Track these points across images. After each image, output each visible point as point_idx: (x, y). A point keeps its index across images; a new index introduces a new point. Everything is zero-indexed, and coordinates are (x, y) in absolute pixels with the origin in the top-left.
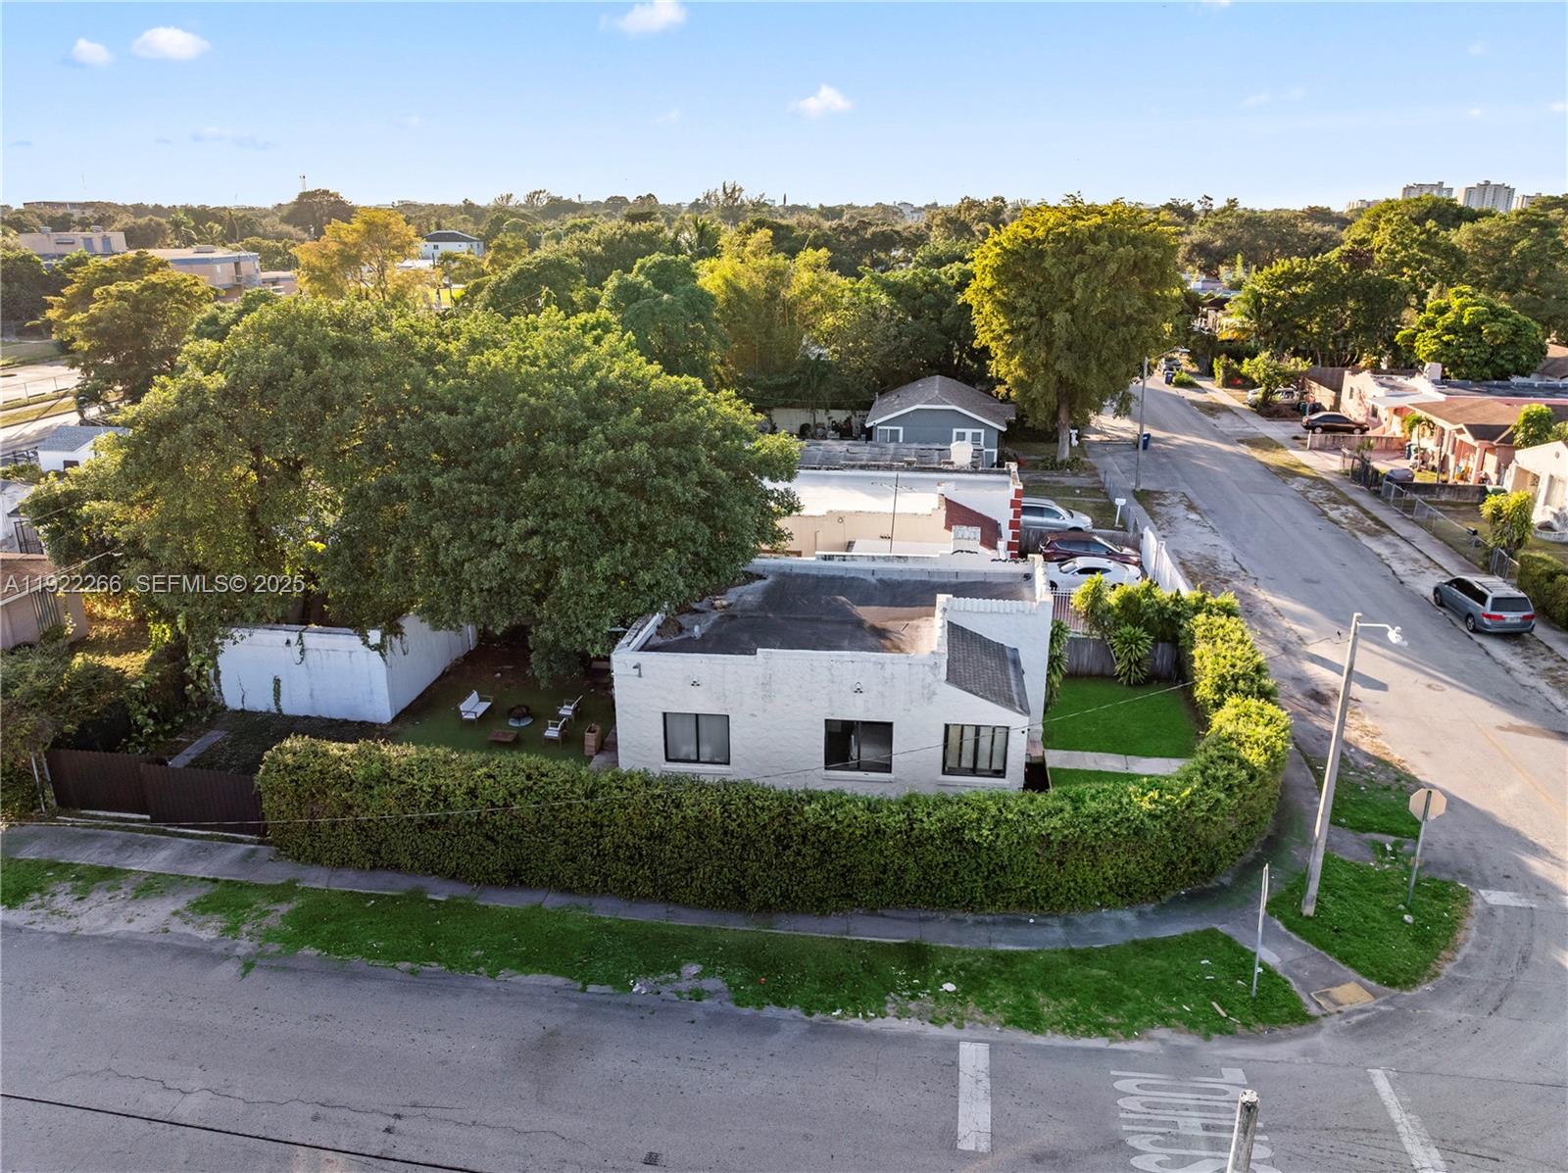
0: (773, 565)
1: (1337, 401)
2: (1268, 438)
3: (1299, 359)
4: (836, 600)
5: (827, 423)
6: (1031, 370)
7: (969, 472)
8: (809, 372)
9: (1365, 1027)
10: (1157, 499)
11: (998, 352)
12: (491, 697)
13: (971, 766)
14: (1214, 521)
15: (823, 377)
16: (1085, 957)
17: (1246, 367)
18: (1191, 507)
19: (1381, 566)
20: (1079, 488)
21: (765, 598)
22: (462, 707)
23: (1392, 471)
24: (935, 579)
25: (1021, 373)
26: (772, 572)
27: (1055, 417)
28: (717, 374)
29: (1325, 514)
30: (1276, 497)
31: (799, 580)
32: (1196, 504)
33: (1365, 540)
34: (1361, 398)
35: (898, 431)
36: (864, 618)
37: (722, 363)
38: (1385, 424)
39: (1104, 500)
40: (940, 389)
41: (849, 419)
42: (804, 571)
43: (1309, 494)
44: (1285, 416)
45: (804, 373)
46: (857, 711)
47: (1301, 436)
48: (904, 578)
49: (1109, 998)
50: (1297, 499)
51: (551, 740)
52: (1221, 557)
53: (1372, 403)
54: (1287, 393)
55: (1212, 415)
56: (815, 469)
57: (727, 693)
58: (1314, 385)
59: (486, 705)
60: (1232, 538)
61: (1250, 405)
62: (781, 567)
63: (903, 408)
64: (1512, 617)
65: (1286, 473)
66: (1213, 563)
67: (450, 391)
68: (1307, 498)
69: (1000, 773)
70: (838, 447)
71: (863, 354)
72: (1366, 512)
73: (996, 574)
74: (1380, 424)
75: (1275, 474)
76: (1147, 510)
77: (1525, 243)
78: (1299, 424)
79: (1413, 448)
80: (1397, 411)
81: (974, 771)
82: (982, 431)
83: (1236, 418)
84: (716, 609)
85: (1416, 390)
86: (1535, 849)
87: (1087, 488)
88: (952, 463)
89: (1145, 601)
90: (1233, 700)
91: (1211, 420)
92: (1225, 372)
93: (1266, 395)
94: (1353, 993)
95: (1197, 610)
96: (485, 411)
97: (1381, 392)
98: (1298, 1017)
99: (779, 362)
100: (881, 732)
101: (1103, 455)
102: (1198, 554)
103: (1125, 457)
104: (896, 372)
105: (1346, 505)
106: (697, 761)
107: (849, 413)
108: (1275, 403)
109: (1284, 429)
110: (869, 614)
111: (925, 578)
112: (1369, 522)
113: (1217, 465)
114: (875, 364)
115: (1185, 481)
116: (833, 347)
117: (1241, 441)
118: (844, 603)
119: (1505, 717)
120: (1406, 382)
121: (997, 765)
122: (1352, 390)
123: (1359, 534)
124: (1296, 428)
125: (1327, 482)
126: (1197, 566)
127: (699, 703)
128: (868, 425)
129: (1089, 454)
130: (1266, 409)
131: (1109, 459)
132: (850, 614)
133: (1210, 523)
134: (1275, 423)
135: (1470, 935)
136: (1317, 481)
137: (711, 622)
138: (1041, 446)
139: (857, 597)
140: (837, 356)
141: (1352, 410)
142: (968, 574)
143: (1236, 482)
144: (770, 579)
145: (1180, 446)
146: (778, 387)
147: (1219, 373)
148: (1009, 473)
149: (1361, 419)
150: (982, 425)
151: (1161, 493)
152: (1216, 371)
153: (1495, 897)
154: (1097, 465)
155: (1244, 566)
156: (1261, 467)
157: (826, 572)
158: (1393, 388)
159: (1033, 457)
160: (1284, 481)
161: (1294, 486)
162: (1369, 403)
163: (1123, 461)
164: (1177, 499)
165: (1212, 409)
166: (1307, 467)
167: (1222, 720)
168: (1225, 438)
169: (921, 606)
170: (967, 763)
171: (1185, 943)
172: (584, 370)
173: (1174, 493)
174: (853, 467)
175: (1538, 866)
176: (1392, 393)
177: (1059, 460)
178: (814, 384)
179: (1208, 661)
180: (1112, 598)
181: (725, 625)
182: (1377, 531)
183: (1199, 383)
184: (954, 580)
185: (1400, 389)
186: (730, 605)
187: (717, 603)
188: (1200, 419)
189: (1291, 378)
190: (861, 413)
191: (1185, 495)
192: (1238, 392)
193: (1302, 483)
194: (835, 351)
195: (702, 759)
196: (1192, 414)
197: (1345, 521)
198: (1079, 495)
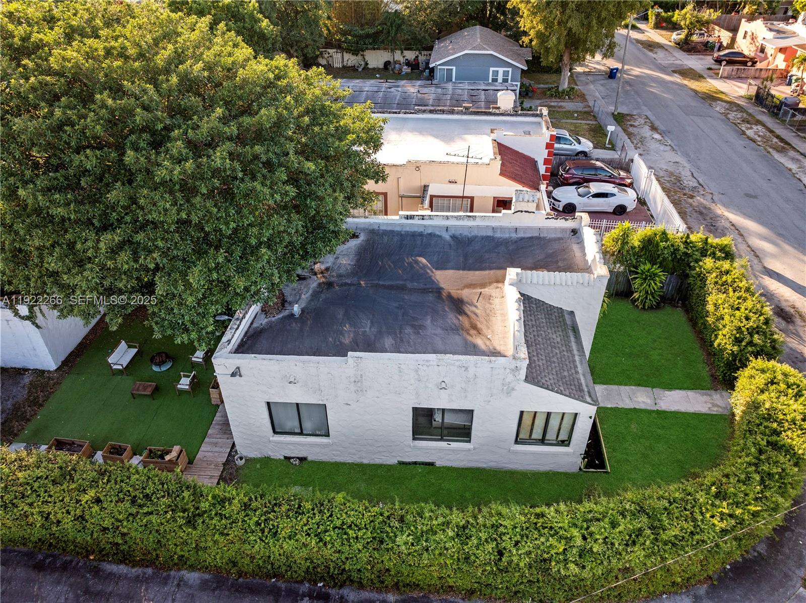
0: (365, 223)
1: (733, 40)
2: (691, 69)
3: (712, 10)
4: (417, 262)
5: (402, 60)
6: (549, 25)
7: (511, 115)
8: (389, 24)
10: (629, 121)
11: (525, 11)
12: (137, 345)
13: (541, 437)
14: (671, 140)
15: (399, 27)
17: (677, 16)
18: (654, 128)
19: (795, 181)
20: (576, 112)
21: (358, 261)
22: (110, 360)
23: (786, 98)
24: (498, 235)
25: (541, 27)
26: (364, 230)
27: (560, 58)
28: (326, 26)
29: (744, 133)
30: (709, 119)
31: (386, 239)
32: (656, 126)
34: (753, 39)
35: (452, 69)
36: (442, 285)
37: (329, 18)
38: (770, 58)
39: (594, 123)
40: (481, 38)
41: (417, 57)
42: (389, 228)
43: (729, 116)
44: (699, 52)
45: (386, 24)
46: (441, 401)
47: (713, 67)
48: (473, 234)
50: (722, 120)
51: (182, 392)
52: (683, 173)
53: (761, 42)
54: (700, 34)
55: (651, 51)
56: (396, 113)
57: (322, 388)
58: (717, 28)
59: (134, 351)
60: (686, 155)
61: (676, 43)
62: (371, 224)
63: (456, 53)
65: (710, 98)
66: (679, 179)
67: (33, 89)
68: (729, 119)
69: (565, 443)
70: (411, 88)
71: (426, 9)
72: (771, 132)
73: (548, 229)
74: (766, 58)
75: (703, 98)
76: (625, 130)
78: (711, 57)
79: (794, 78)
80: (781, 50)
81: (543, 441)
82: (510, 69)
83: (667, 53)
84: (315, 274)
85: (795, 33)
87: (581, 112)
88: (499, 108)
89: (662, 244)
91: (650, 54)
92: (656, 18)
93: (687, 36)
95: (704, 253)
96: (64, 113)
97: (770, 35)
99: (368, 17)
100: (464, 416)
101: (587, 84)
102: (666, 171)
103: (602, 85)
104: (449, 23)
105: (757, 125)
106: (301, 433)
107: (417, 53)
108: (692, 42)
109: (700, 61)
111: (490, 233)
112: (775, 140)
113: (665, 93)
114: (435, 18)
115: (646, 106)
116: (405, 4)
117: (674, 72)
118: (425, 266)
120: (786, 27)
121: (563, 436)
122: (746, 33)
123: (770, 150)
124: (708, 60)
125: (738, 105)
126: (668, 182)
127: (297, 395)
128: (431, 66)
129: (578, 83)
130: (686, 46)
131: (592, 87)
132: (430, 280)
133: (670, 142)
134: (693, 57)
136: (732, 105)
137: (310, 292)
138: (546, 77)
139: (435, 258)
140: (408, 10)
141: (744, 46)
142: (526, 229)
143: (679, 106)
144: (362, 237)
145: (637, 76)
146: (368, 36)
147: (652, 19)
148: (541, 115)
149: (752, 55)
150: (510, 65)
151: (631, 116)
152: (650, 17)
154: (585, 92)
155: (701, 182)
156: (693, 94)
157: (408, 229)
158: (778, 32)
159: (542, 86)
160: (710, 105)
161: (718, 109)
162: (760, 41)
163: (601, 88)
164: (643, 122)
165: (650, 46)
166: (722, 93)
168: (663, 69)
169: (491, 269)
170: (537, 434)
172: (169, 62)
173: (640, 115)
174: (424, 111)
176: (778, 36)
177: (560, 89)
178: (393, 33)
181: (323, 296)
182: (783, 148)
183: (639, 25)
184: (514, 235)
185: (784, 32)
186: (327, 269)
187: (317, 267)
188: (644, 54)
189: (705, 24)
190: (425, 52)
191: (647, 118)
192: (664, 32)
193: (722, 105)
194: (407, 7)
195: (305, 432)
196: (638, 49)
197: (759, 139)
198: (577, 119)
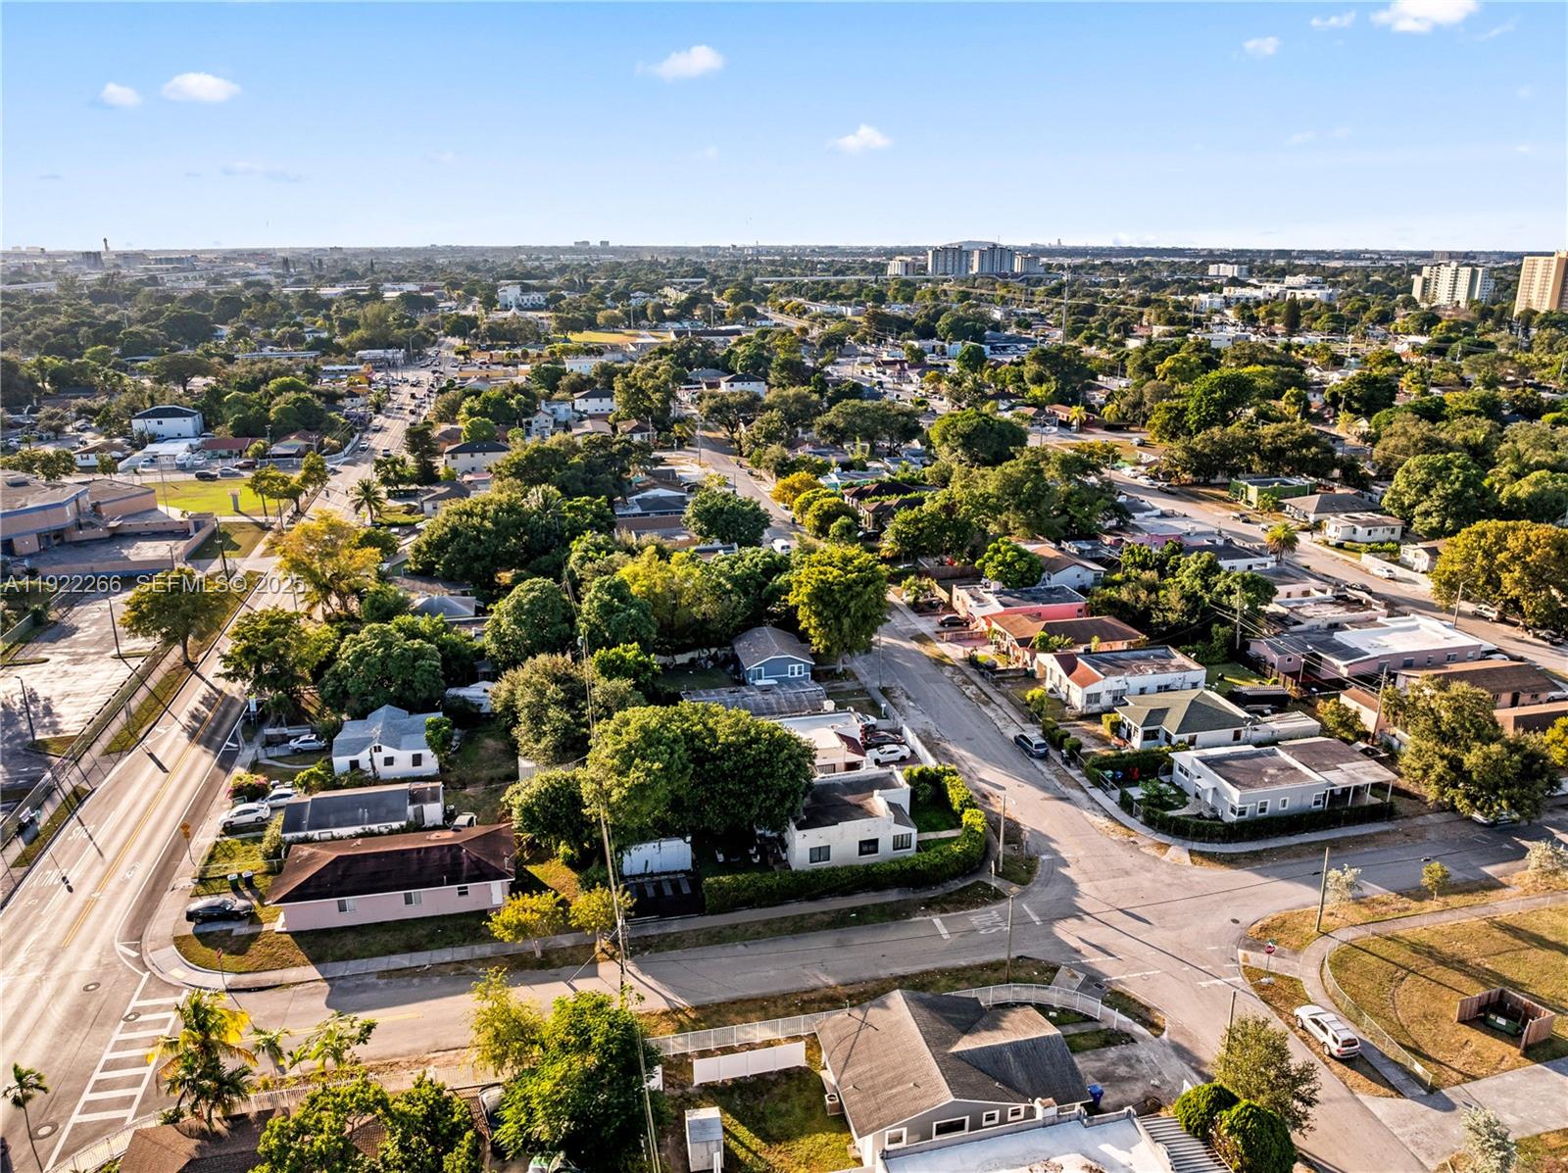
1: (951, 602)
2: (923, 633)
9: (1019, 896)
10: (892, 693)
13: (903, 847)
14: (921, 705)
16: (951, 894)
18: (907, 697)
19: (993, 723)
20: (854, 691)
23: (985, 659)
24: (861, 780)
29: (964, 693)
30: (941, 682)
32: (908, 694)
33: (984, 708)
34: (963, 604)
35: (762, 669)
36: (849, 801)
38: (977, 622)
40: (774, 641)
43: (954, 678)
44: (926, 613)
46: (868, 837)
47: (939, 630)
48: (850, 781)
49: (961, 902)
50: (949, 683)
52: (930, 728)
53: (969, 609)
54: (925, 596)
57: (830, 838)
60: (931, 715)
61: (906, 603)
63: (762, 658)
64: (1042, 750)
65: (940, 663)
66: (929, 734)
68: (954, 681)
69: (911, 847)
72: (980, 689)
73: (881, 774)
74: (974, 622)
75: (935, 664)
76: (891, 702)
77: (1029, 485)
78: (936, 618)
80: (983, 618)
82: (802, 666)
83: (902, 616)
85: (990, 602)
86: (1052, 841)
87: (857, 689)
88: (827, 709)
89: (927, 773)
90: (967, 810)
93: (915, 600)
94: (1015, 889)
95: (945, 774)
97: (971, 599)
98: (1004, 897)
100: (874, 842)
101: (852, 661)
102: (921, 729)
105: (971, 685)
106: (820, 861)
108: (920, 604)
109: (930, 625)
110: (850, 798)
111: (858, 780)
112: (984, 696)
113: (908, 662)
115: (899, 677)
117: (910, 637)
118: (839, 795)
119: (1043, 795)
121: (909, 845)
122: (958, 597)
123: (980, 705)
124: (936, 624)
125: (959, 668)
126: (925, 738)
127: (822, 843)
130: (916, 607)
131: (857, 664)
132: (844, 800)
133: (920, 707)
134: (922, 618)
135: (1040, 868)
136: (955, 668)
139: (841, 792)
141: (959, 609)
142: (871, 775)
143: (921, 674)
145: (885, 647)
149: (966, 617)
150: (802, 662)
151: (892, 688)
153: (1044, 857)
154: (854, 670)
155: (943, 733)
158: (979, 600)
159: (821, 667)
160: (940, 670)
161: (946, 672)
162: (967, 606)
163: (864, 665)
164: (900, 692)
166: (947, 656)
167: (966, 818)
168: (903, 636)
170: (900, 845)
171: (973, 886)
173: (897, 686)
175: (1054, 846)
177: (837, 672)
179: (955, 796)
180: (915, 774)
182: (987, 702)
184: (867, 779)
185: (982, 601)
191: (903, 688)
193: (948, 670)
195: (824, 861)
197: (973, 697)
198: (857, 696)
